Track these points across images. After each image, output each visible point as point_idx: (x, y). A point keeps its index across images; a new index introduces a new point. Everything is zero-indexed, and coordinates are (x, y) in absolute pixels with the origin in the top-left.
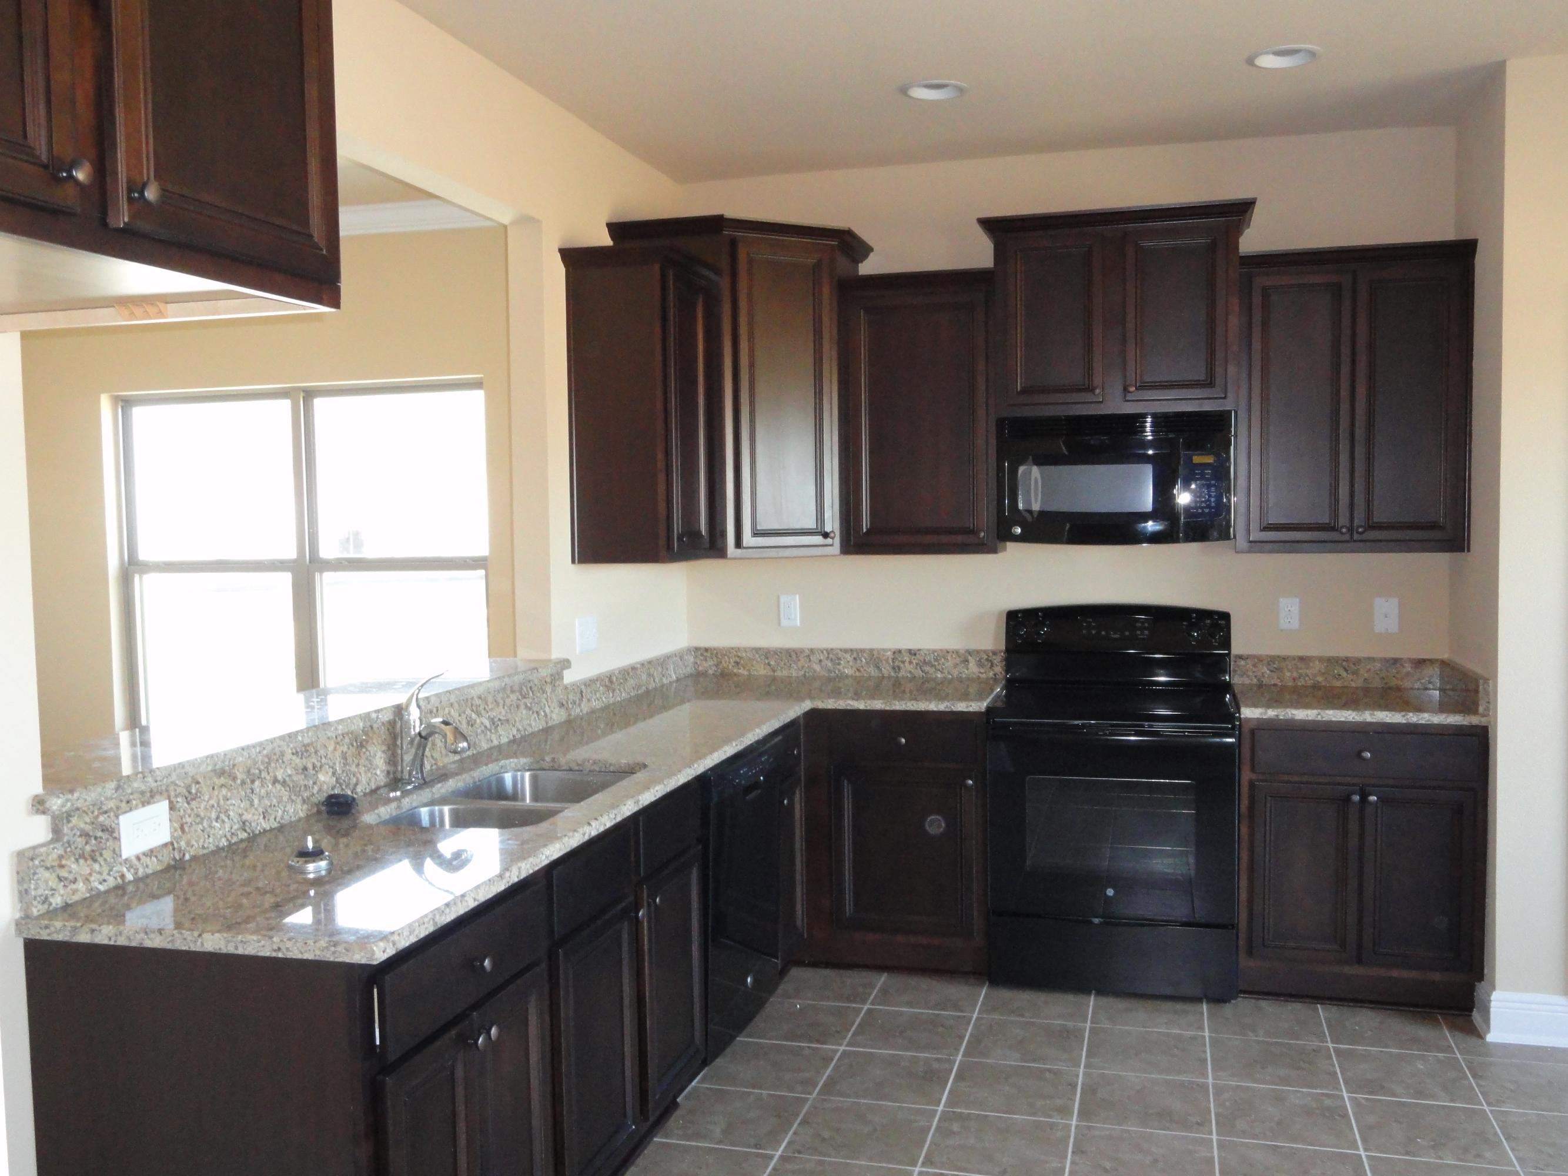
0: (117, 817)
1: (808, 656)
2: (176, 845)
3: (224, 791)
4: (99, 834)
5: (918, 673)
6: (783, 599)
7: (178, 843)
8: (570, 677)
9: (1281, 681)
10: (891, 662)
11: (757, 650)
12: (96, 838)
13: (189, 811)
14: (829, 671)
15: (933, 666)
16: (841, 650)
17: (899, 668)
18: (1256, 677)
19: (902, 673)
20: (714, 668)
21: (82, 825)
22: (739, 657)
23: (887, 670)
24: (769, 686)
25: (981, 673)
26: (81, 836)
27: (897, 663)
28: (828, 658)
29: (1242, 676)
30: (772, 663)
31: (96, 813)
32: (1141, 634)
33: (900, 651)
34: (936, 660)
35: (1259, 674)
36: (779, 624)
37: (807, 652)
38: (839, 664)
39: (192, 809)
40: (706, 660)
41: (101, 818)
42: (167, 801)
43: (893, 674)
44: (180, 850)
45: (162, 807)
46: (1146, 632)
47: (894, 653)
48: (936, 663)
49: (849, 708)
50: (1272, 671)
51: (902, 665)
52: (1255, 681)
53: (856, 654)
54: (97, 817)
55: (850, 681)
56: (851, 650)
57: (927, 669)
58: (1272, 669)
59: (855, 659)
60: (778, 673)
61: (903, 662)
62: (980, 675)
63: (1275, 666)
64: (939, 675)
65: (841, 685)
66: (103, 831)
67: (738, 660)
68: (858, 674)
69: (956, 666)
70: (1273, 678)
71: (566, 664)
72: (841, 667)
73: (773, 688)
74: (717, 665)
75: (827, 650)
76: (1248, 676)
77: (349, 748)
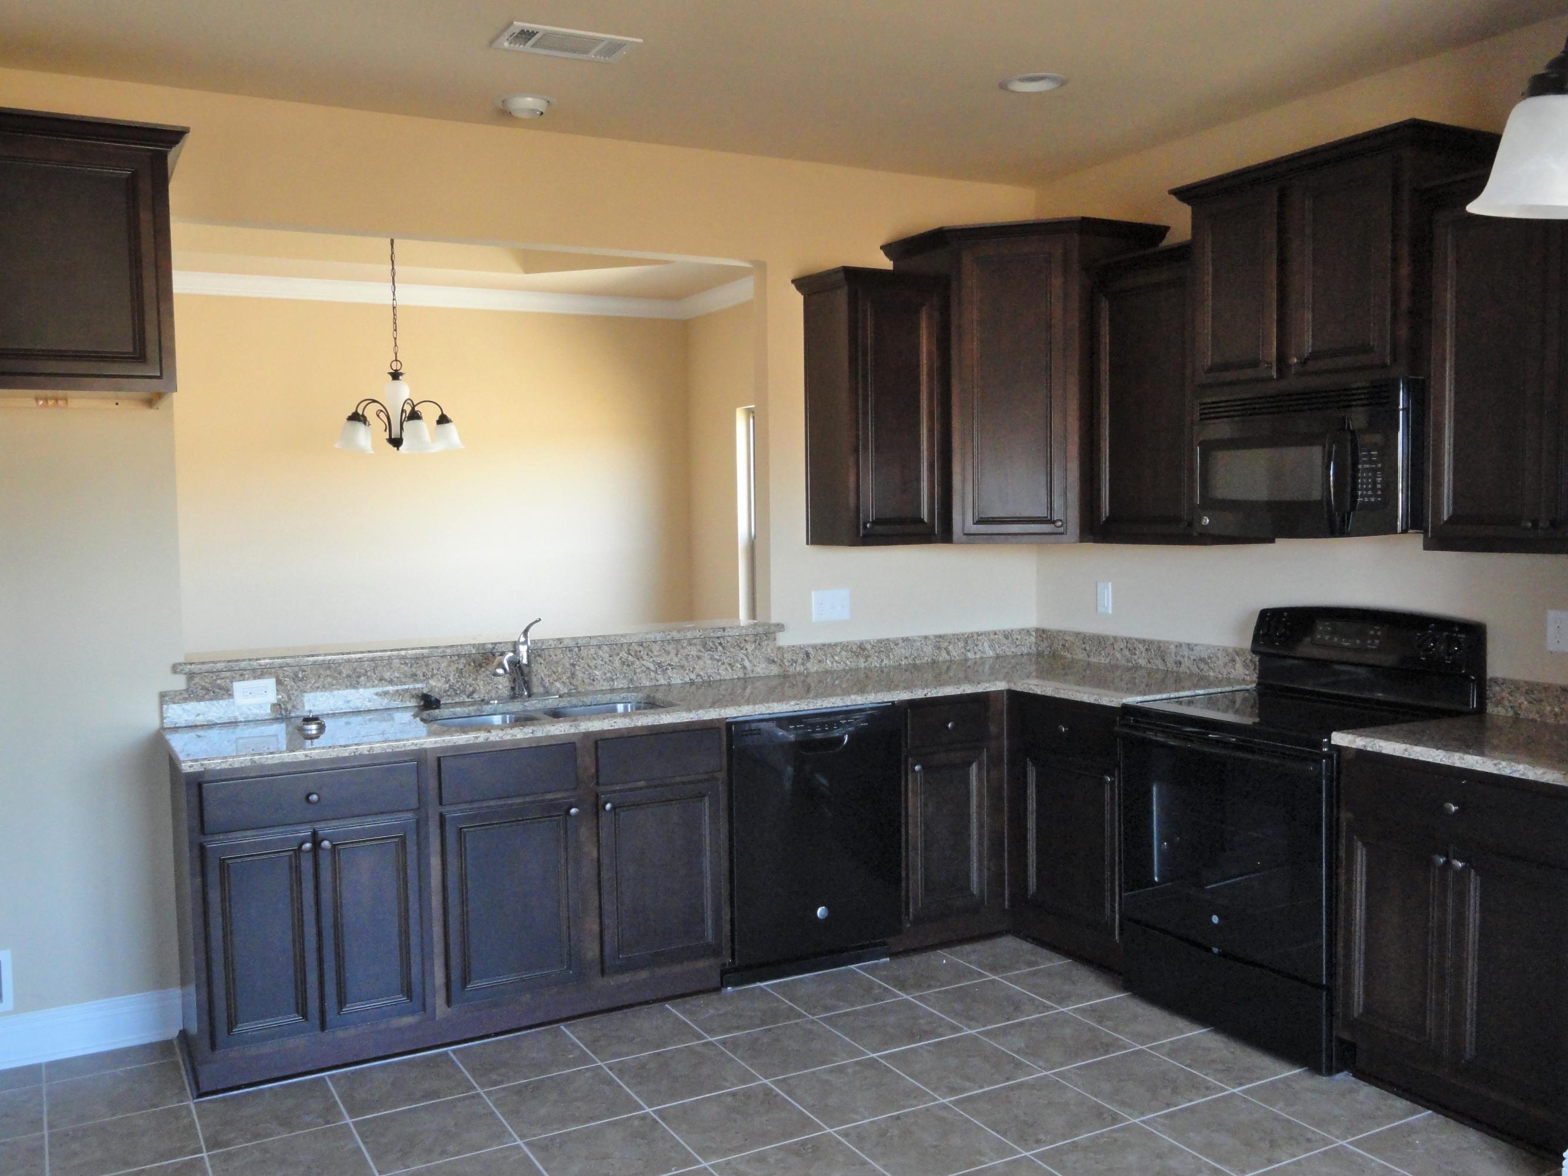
0: (232, 682)
1: (1113, 644)
2: (283, 706)
3: (329, 680)
4: (217, 690)
5: (1195, 670)
6: (1100, 585)
7: (284, 705)
8: (784, 640)
9: (1541, 716)
10: (1173, 656)
11: (1078, 634)
12: (214, 692)
13: (296, 688)
14: (1128, 661)
15: (1207, 663)
16: (1136, 640)
17: (1180, 663)
18: (1512, 707)
19: (1183, 669)
20: (1048, 649)
21: (203, 684)
22: (1065, 640)
23: (1171, 665)
24: (1085, 670)
25: (1246, 675)
26: (201, 689)
27: (1179, 658)
28: (1127, 647)
29: (1497, 706)
30: (1088, 648)
31: (215, 678)
32: (1371, 645)
33: (1181, 645)
34: (1209, 658)
35: (1517, 705)
36: (1097, 610)
37: (1112, 640)
38: (1135, 654)
39: (298, 687)
40: (1042, 641)
41: (219, 682)
42: (274, 680)
43: (1175, 669)
44: (286, 710)
45: (270, 683)
46: (1377, 641)
47: (1176, 646)
48: (1209, 661)
49: (1031, 692)
50: (1530, 702)
51: (1182, 660)
52: (1511, 713)
53: (1149, 645)
54: (216, 680)
55: (1143, 672)
56: (1144, 641)
57: (1202, 666)
58: (1530, 699)
59: (1147, 650)
60: (1093, 660)
61: (1183, 657)
62: (1246, 677)
63: (1534, 696)
64: (1212, 674)
65: (1136, 675)
66: (219, 689)
67: (1064, 642)
68: (1149, 666)
69: (1225, 665)
70: (1532, 712)
71: (780, 627)
72: (1136, 657)
73: (1088, 672)
74: (1050, 647)
75: (1126, 639)
76: (1504, 707)
77: (465, 667)
